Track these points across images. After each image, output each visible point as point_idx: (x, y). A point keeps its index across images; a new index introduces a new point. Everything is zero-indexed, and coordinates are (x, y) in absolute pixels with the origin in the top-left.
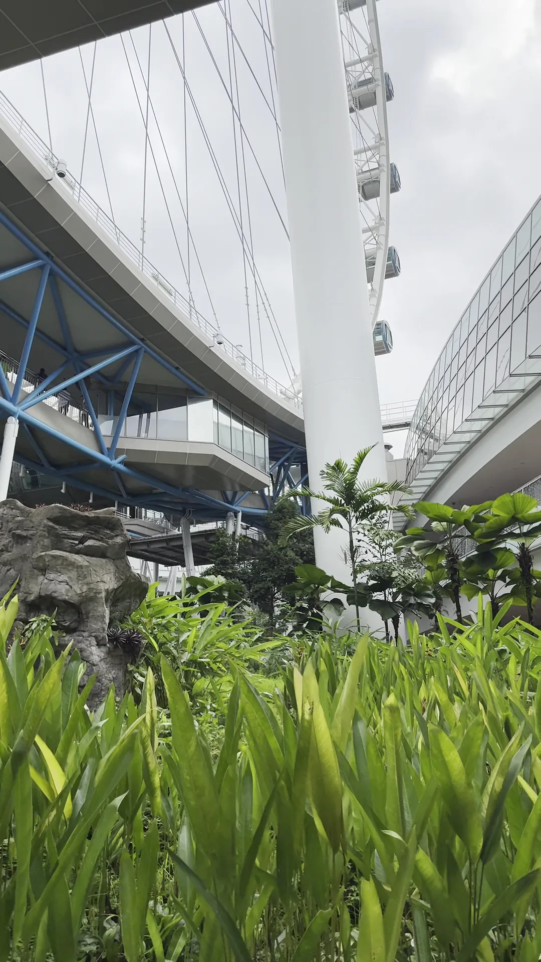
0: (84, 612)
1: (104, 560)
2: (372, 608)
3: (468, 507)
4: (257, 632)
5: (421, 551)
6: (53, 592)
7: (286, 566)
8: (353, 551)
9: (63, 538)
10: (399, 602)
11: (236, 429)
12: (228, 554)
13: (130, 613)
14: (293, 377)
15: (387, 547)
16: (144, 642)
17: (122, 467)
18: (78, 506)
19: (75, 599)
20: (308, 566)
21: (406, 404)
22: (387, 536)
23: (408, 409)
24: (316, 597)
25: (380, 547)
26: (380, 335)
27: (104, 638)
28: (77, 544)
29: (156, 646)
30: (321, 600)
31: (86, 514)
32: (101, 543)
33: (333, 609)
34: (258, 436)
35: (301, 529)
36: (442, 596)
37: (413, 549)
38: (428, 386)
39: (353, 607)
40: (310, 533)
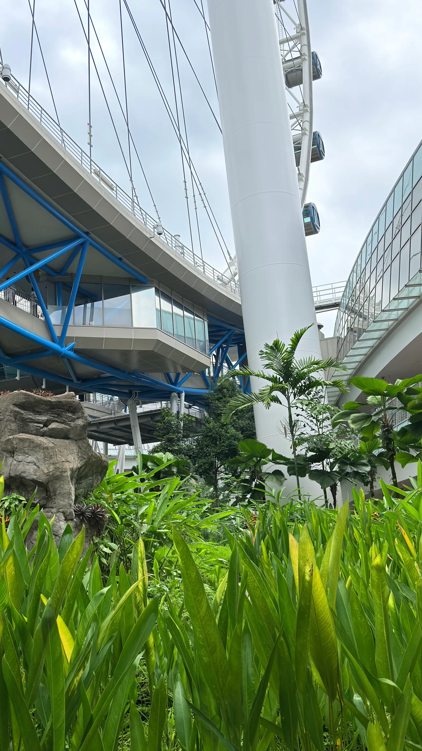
0: (51, 490)
1: (67, 441)
2: (311, 477)
3: (401, 381)
4: (206, 503)
5: (358, 423)
6: (22, 472)
7: (227, 442)
8: (292, 425)
9: (28, 422)
10: (336, 471)
11: (177, 315)
12: (174, 433)
13: (92, 489)
14: (229, 261)
15: (323, 420)
16: (107, 516)
17: (72, 354)
18: (40, 392)
19: (43, 479)
20: (249, 440)
21: (334, 286)
22: (324, 409)
23: (337, 290)
24: (258, 470)
25: (317, 420)
26: (308, 217)
27: (71, 513)
28: (42, 428)
29: (118, 519)
30: (263, 471)
31: (48, 399)
32: (63, 426)
33: (275, 479)
34: (198, 320)
35: (243, 406)
36: (376, 464)
37: (349, 421)
38: (356, 267)
39: (294, 477)
40: (251, 409)
